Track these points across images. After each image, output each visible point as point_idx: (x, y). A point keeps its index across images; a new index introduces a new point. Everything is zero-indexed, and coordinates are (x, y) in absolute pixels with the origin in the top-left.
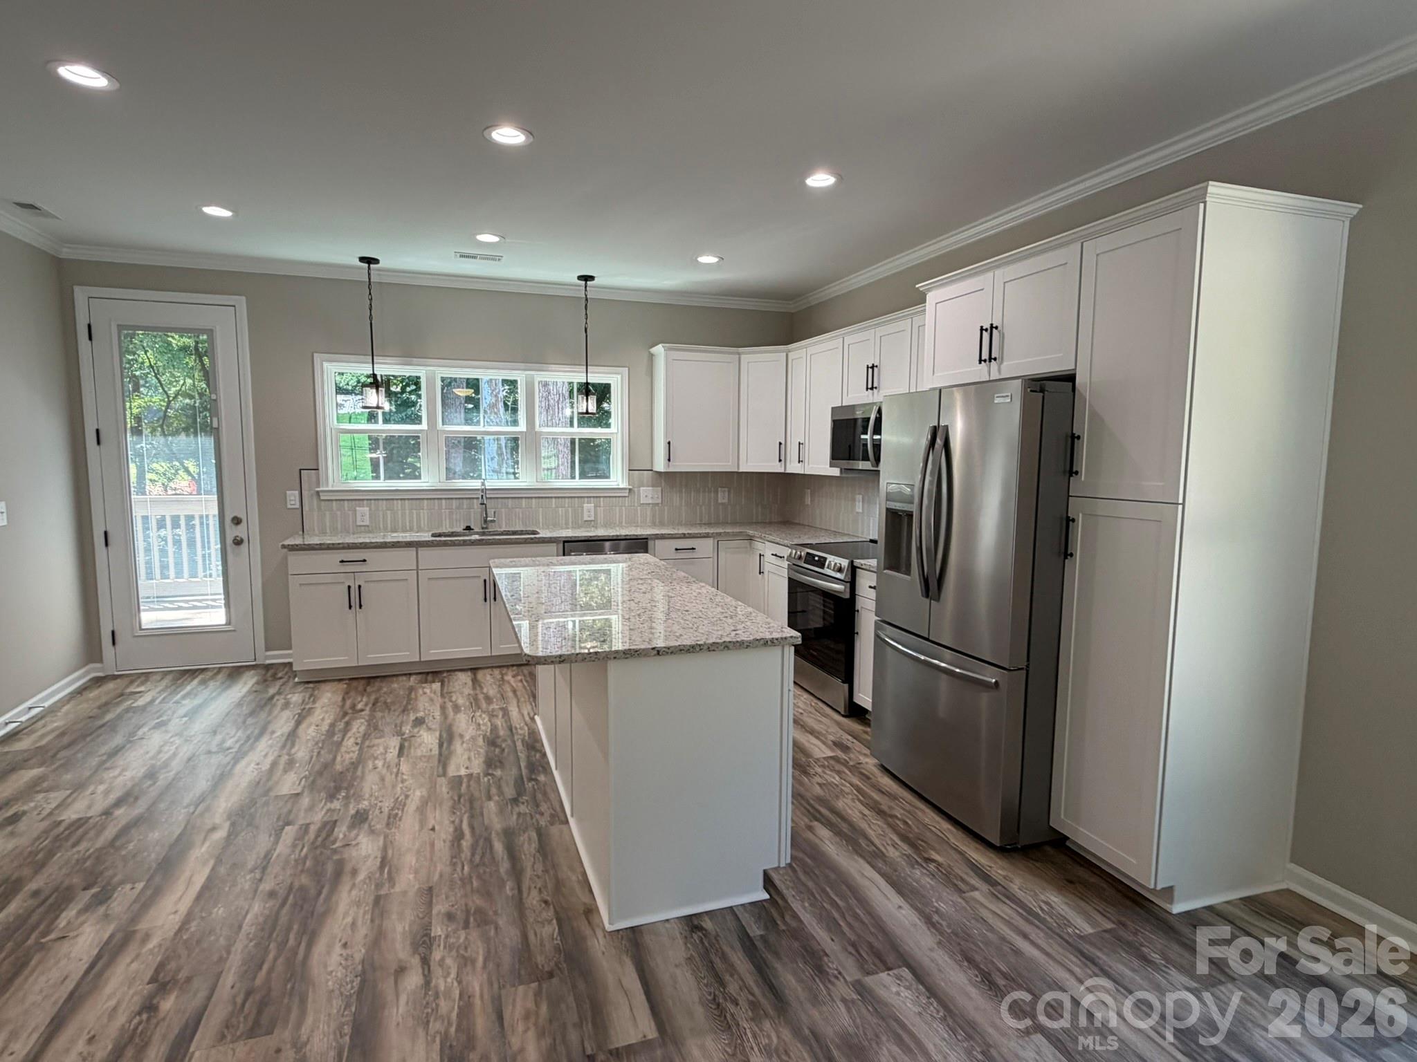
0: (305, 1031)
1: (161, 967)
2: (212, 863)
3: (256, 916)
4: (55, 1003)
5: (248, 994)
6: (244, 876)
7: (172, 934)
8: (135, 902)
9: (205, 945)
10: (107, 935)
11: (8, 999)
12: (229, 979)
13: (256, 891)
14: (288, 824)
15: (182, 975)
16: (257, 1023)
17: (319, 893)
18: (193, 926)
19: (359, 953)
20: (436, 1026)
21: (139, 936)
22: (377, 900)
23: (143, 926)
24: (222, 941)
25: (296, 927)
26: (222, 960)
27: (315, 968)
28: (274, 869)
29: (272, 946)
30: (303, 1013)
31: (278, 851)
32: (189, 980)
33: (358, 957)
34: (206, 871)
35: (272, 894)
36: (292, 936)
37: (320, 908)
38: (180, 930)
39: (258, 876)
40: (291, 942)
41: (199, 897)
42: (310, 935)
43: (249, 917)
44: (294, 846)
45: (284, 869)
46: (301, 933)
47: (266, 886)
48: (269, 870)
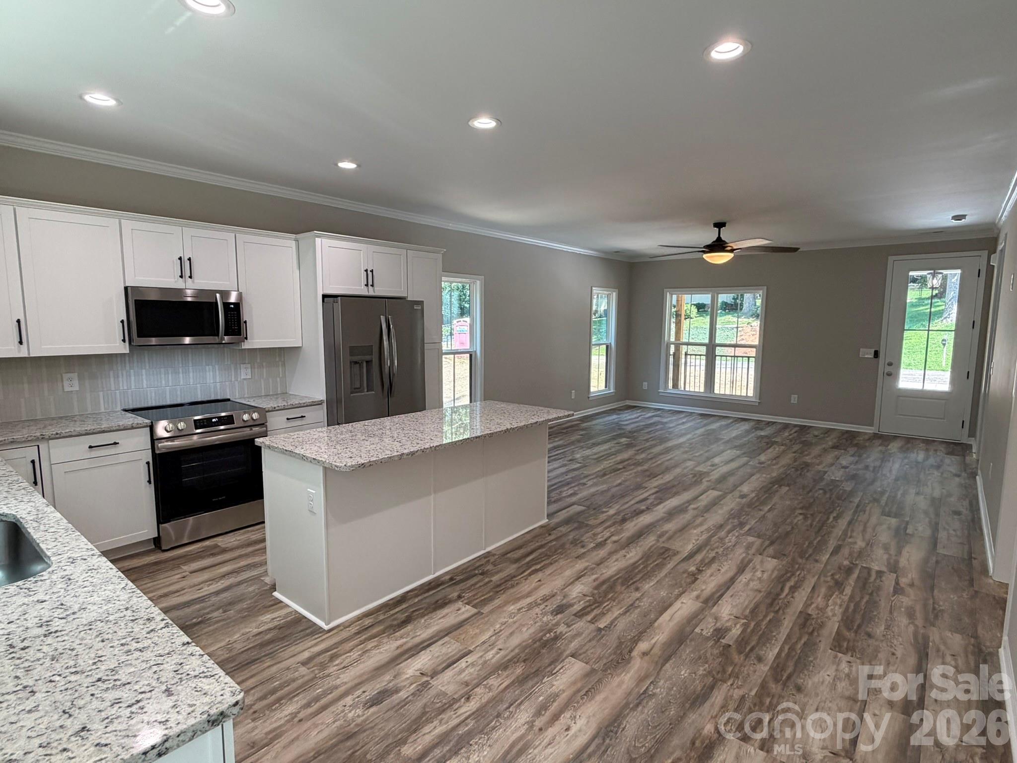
0: (654, 542)
1: (693, 582)
2: (656, 624)
3: (649, 583)
4: (734, 588)
5: (665, 559)
6: (644, 605)
7: (686, 593)
8: (701, 621)
9: (674, 582)
10: (715, 608)
11: (754, 598)
12: (670, 566)
13: (642, 595)
14: (600, 630)
15: (685, 575)
16: (666, 550)
17: (618, 578)
18: (676, 592)
19: (623, 552)
20: (619, 528)
21: (701, 600)
22: (598, 565)
23: (698, 605)
24: (667, 580)
25: (637, 571)
26: (670, 573)
27: (640, 555)
28: (629, 601)
29: (649, 569)
30: (651, 547)
31: (618, 612)
32: (684, 572)
33: (624, 551)
34: (661, 619)
35: (637, 589)
36: (640, 568)
37: (624, 572)
38: (684, 592)
39: (638, 602)
40: (642, 566)
41: (670, 605)
42: (634, 566)
43: (652, 584)
44: (608, 610)
45: (624, 599)
46: (637, 567)
47: (638, 595)
48: (630, 603)
